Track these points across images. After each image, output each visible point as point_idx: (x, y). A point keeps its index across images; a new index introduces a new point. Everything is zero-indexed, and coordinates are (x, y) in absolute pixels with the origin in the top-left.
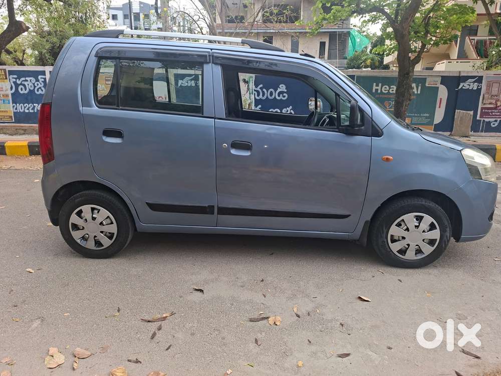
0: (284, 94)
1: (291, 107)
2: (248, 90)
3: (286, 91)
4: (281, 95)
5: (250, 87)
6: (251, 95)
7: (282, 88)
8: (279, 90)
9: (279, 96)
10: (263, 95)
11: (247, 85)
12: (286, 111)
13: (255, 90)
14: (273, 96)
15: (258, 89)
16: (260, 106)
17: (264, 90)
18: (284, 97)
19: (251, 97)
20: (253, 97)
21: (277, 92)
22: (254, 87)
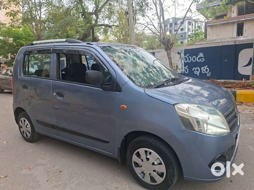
0: (202, 59)
1: (207, 66)
2: (180, 58)
3: (203, 56)
4: (200, 59)
5: (182, 56)
6: (182, 60)
7: (201, 55)
8: (199, 56)
9: (199, 60)
10: (189, 60)
11: (180, 55)
12: (204, 68)
13: (184, 58)
14: (195, 60)
15: (186, 57)
16: (187, 66)
17: (190, 57)
18: (202, 60)
19: (182, 62)
20: (183, 61)
21: (198, 57)
22: (184, 56)
